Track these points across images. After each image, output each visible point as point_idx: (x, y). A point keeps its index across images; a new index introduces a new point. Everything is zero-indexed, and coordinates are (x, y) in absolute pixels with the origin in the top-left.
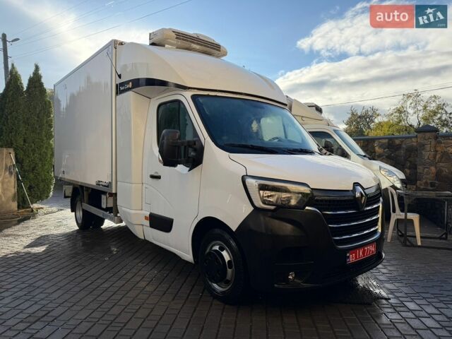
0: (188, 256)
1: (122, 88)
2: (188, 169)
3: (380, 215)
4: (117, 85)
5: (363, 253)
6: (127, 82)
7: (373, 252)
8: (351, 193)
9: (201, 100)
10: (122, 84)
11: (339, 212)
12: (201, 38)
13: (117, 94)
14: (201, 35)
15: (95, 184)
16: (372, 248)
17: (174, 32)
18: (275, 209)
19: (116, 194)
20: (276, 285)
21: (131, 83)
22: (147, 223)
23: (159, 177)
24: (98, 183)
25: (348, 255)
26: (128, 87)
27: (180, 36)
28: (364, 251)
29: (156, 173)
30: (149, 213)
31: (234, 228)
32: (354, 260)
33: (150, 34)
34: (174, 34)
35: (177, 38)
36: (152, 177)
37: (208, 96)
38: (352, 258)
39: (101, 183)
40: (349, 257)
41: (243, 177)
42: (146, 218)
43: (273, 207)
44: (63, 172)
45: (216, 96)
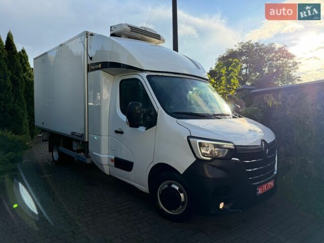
0: (145, 188)
1: (93, 67)
2: (145, 128)
4: (89, 65)
6: (98, 64)
7: (272, 186)
9: (153, 79)
10: (92, 64)
11: (252, 161)
12: (147, 30)
13: (88, 71)
14: (147, 28)
15: (70, 134)
16: (272, 184)
17: (129, 26)
18: (211, 160)
19: (88, 142)
20: (211, 212)
21: (100, 65)
22: (113, 164)
23: (122, 133)
24: (73, 134)
25: (257, 189)
26: (98, 67)
27: (134, 29)
28: (267, 185)
29: (120, 129)
30: (113, 157)
31: (182, 173)
32: (261, 192)
33: (111, 27)
34: (129, 28)
35: (131, 31)
36: (117, 132)
37: (158, 76)
39: (75, 134)
41: (188, 137)
42: (112, 160)
43: (209, 158)
44: (43, 123)
45: (163, 76)
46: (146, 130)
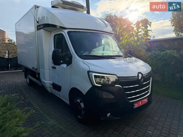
0: (68, 102)
1: (39, 28)
2: (66, 65)
3: (150, 85)
4: (37, 26)
5: (142, 103)
6: (41, 25)
7: (146, 101)
8: (137, 78)
9: (72, 34)
10: (39, 26)
11: (130, 87)
12: (74, 3)
13: (37, 30)
15: (32, 68)
16: (146, 100)
19: (39, 73)
20: (101, 119)
21: (42, 26)
22: (52, 87)
23: (55, 68)
24: (33, 68)
25: (134, 104)
27: (65, 2)
28: (142, 102)
29: (53, 67)
30: (52, 83)
31: (84, 94)
32: (137, 106)
33: (51, 2)
34: (61, 2)
35: (63, 4)
37: (75, 31)
38: (136, 106)
39: (34, 68)
40: (135, 105)
41: (88, 71)
42: (51, 84)
44: (21, 62)
45: (79, 31)
46: (67, 66)
